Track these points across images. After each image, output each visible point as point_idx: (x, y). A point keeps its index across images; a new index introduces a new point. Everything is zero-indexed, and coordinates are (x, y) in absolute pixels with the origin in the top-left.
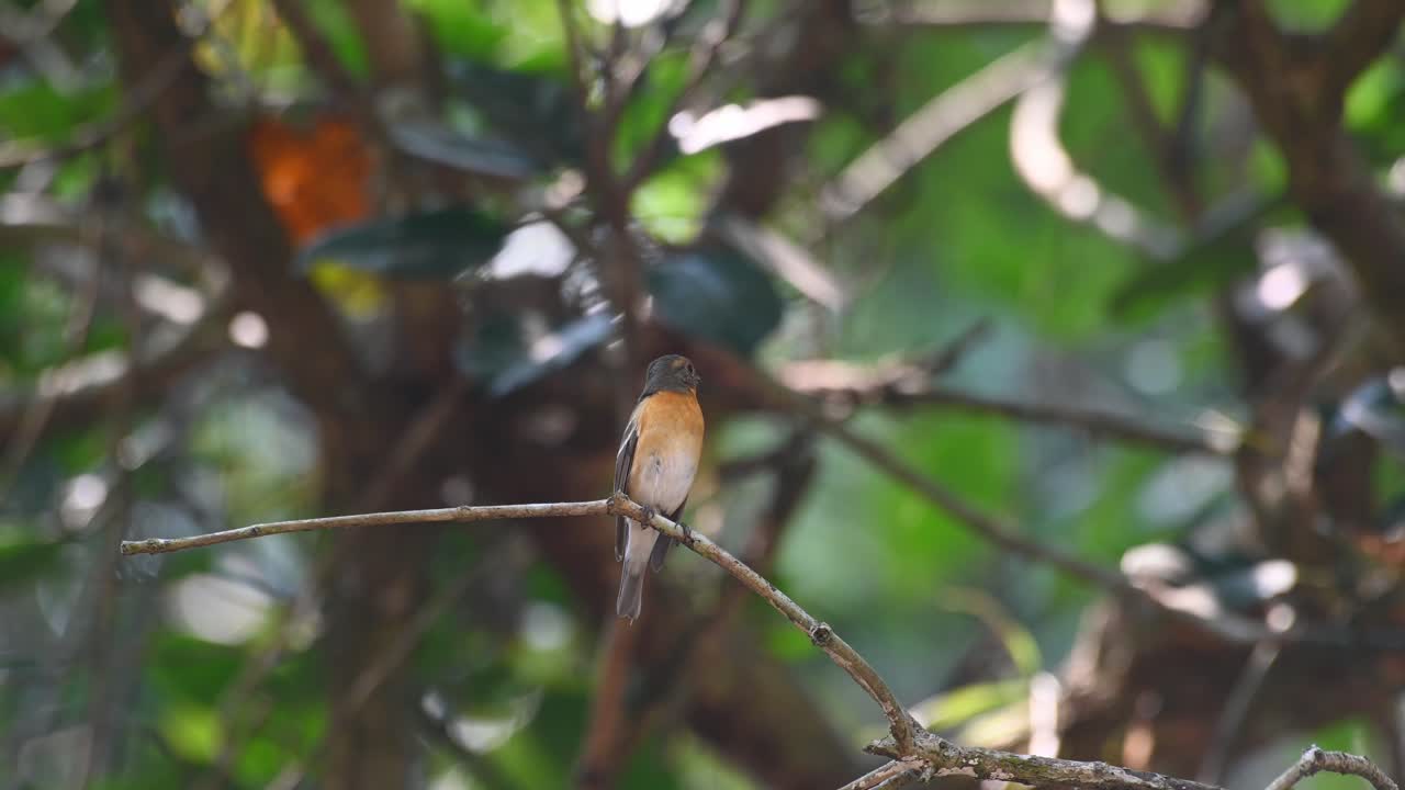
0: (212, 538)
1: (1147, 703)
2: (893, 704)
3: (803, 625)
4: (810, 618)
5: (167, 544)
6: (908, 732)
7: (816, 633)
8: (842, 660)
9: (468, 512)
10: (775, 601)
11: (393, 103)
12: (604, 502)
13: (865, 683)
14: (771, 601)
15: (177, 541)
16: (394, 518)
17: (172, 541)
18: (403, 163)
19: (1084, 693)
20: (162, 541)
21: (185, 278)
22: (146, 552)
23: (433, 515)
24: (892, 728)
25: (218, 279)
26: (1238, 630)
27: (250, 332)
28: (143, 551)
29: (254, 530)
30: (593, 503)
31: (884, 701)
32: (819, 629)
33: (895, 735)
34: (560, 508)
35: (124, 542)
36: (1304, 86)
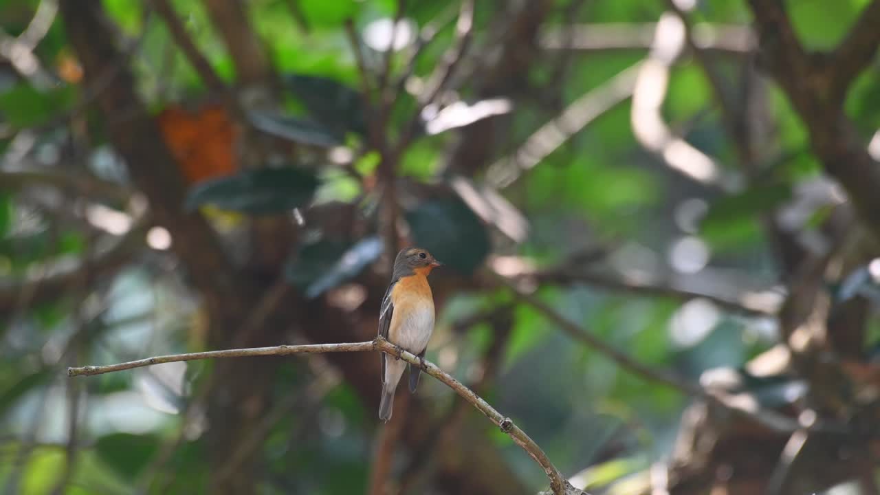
0: (125, 365)
1: (724, 471)
2: (552, 469)
3: (495, 419)
4: (500, 415)
5: (97, 370)
6: (561, 487)
7: (503, 424)
8: (520, 442)
9: (285, 349)
10: (478, 405)
11: (250, 97)
12: (371, 342)
13: (534, 456)
14: (476, 405)
15: (103, 367)
16: (239, 353)
17: (100, 367)
18: (256, 135)
19: (684, 465)
20: (94, 367)
21: (119, 206)
22: (84, 374)
23: (264, 351)
24: (552, 484)
25: (139, 206)
26: (779, 423)
27: (160, 239)
28: (82, 373)
29: (151, 360)
30: (364, 343)
31: (546, 467)
32: (505, 422)
33: (553, 489)
34: (342, 346)
35: (70, 368)
36: (820, 84)
